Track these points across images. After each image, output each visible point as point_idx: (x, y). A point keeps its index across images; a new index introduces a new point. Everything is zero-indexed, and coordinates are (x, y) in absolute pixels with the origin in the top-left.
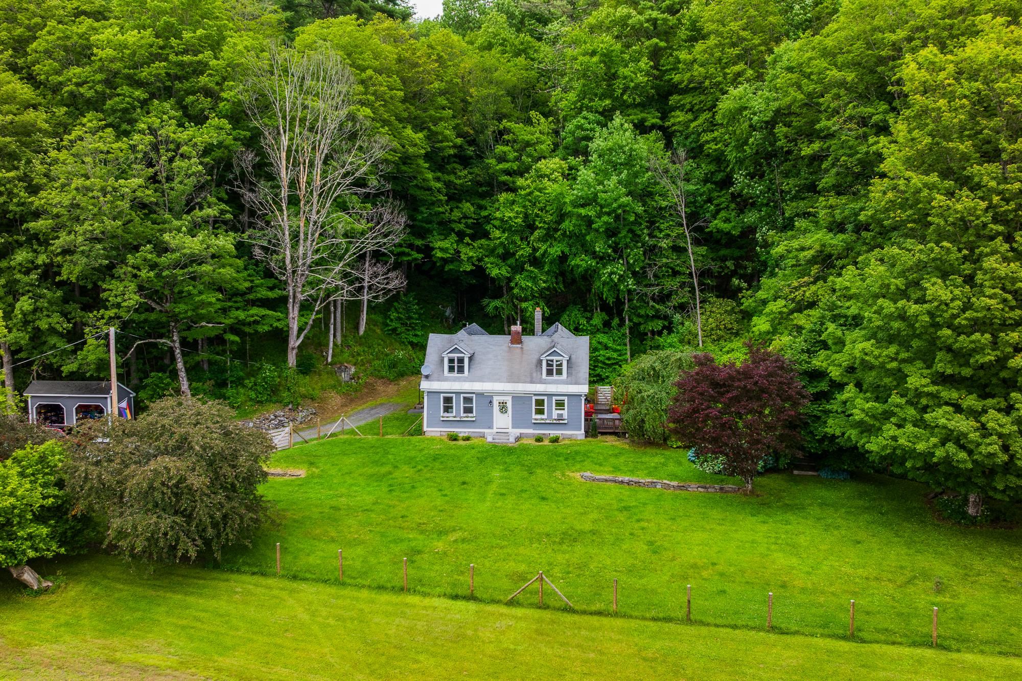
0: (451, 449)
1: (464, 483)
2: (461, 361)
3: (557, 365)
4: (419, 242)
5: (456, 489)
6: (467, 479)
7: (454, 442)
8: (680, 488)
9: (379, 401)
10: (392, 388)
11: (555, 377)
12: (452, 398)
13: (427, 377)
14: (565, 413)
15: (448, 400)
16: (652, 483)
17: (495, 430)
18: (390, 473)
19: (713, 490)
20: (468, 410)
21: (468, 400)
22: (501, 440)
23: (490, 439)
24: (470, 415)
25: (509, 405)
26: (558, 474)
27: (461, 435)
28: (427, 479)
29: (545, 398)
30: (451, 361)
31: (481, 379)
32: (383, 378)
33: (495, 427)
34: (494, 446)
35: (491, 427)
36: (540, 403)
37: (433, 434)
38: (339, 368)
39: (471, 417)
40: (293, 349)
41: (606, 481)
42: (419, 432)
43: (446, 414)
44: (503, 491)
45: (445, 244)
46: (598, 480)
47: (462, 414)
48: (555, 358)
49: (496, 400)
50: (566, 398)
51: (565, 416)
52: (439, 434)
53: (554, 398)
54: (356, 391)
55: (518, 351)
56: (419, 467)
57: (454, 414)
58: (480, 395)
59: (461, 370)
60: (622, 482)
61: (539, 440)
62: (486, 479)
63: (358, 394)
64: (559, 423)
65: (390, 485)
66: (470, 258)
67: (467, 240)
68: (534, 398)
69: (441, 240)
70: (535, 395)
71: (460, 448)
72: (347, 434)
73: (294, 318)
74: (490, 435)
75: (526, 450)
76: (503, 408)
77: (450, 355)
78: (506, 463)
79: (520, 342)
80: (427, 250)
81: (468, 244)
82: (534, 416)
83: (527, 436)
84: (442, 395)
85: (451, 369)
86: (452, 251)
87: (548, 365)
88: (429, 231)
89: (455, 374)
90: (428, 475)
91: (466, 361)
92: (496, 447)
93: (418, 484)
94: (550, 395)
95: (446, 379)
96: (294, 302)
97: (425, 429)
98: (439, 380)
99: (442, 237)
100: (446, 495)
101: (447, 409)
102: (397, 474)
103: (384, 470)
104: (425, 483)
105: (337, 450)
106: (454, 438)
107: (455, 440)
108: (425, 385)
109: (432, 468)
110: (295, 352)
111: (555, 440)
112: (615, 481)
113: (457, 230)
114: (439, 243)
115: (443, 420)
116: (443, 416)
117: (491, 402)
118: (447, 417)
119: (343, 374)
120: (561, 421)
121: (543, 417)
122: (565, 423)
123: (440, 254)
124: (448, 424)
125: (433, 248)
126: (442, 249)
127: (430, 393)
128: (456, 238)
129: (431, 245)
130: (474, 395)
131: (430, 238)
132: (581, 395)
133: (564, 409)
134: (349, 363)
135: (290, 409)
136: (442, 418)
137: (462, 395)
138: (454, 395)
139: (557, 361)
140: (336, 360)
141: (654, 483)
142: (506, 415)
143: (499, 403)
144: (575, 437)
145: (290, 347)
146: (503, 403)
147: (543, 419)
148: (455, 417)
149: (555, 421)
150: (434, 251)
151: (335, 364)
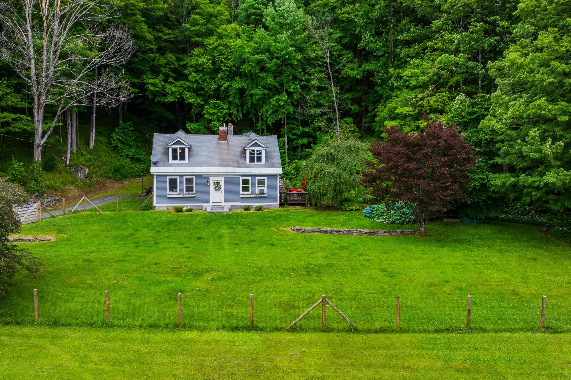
0: (179, 217)
1: (200, 238)
2: (183, 151)
3: (257, 154)
4: (136, 80)
5: (195, 243)
6: (201, 236)
7: (181, 213)
8: (370, 233)
9: (109, 193)
10: (117, 185)
11: (256, 163)
12: (176, 179)
13: (155, 164)
14: (265, 189)
15: (173, 182)
16: (349, 231)
17: (211, 204)
18: (133, 235)
19: (395, 234)
20: (189, 189)
21: (189, 181)
22: (218, 210)
23: (209, 210)
24: (191, 193)
25: (222, 184)
26: (273, 228)
27: (185, 208)
28: (167, 237)
29: (250, 178)
30: (175, 151)
31: (199, 165)
32: (110, 178)
33: (211, 202)
34: (213, 214)
35: (207, 202)
36: (246, 182)
37: (161, 209)
38: (76, 169)
39: (192, 194)
40: (38, 146)
41: (314, 231)
42: (150, 207)
43: (172, 193)
44: (236, 242)
45: (156, 81)
46: (307, 231)
47: (185, 192)
48: (256, 148)
49: (212, 180)
50: (266, 178)
51: (265, 192)
52: (166, 208)
53: (257, 178)
54: (90, 186)
55: (226, 145)
56: (158, 229)
57: (178, 192)
58: (199, 176)
59: (182, 158)
60: (326, 232)
61: (247, 209)
62: (218, 234)
63: (92, 189)
64: (261, 197)
65: (135, 243)
66: (173, 93)
67: (171, 79)
68: (241, 178)
69: (152, 78)
70: (242, 176)
71: (186, 216)
72: (88, 211)
73: (38, 121)
74: (208, 207)
75: (238, 215)
76: (217, 187)
77: (173, 146)
78: (229, 224)
79: (226, 139)
80: (142, 86)
81: (171, 83)
82: (241, 192)
83: (236, 207)
84: (168, 177)
85: (175, 158)
86: (160, 86)
87: (251, 154)
88: (144, 72)
89: (178, 162)
90: (167, 234)
91: (187, 151)
92: (215, 215)
93: (160, 241)
94: (253, 176)
95: (171, 165)
96: (39, 108)
97: (155, 204)
98: (165, 166)
99: (153, 77)
100: (187, 247)
101: (173, 188)
102: (138, 235)
103: (126, 233)
104: (166, 239)
105: (82, 221)
106: (179, 210)
107: (181, 211)
108: (153, 169)
109: (169, 230)
110: (40, 149)
111: (259, 209)
113: (164, 71)
114: (151, 80)
115: (169, 198)
116: (169, 195)
117: (208, 182)
118: (173, 195)
119: (79, 173)
120: (262, 196)
121: (248, 193)
122: (265, 197)
123: (151, 88)
124: (174, 200)
125: (146, 84)
126: (153, 85)
127: (158, 176)
128: (163, 78)
129: (145, 81)
130: (194, 177)
131: (144, 77)
132: (277, 175)
133: (264, 186)
134: (83, 165)
135: (36, 196)
136: (168, 196)
137: (184, 177)
138: (178, 177)
139: (257, 151)
140: (73, 163)
141: (351, 231)
142: (220, 192)
143: (214, 183)
144: (272, 207)
145: (36, 144)
146: (217, 183)
147: (248, 194)
148: (179, 194)
149: (258, 196)
150: (147, 86)
151: (73, 166)
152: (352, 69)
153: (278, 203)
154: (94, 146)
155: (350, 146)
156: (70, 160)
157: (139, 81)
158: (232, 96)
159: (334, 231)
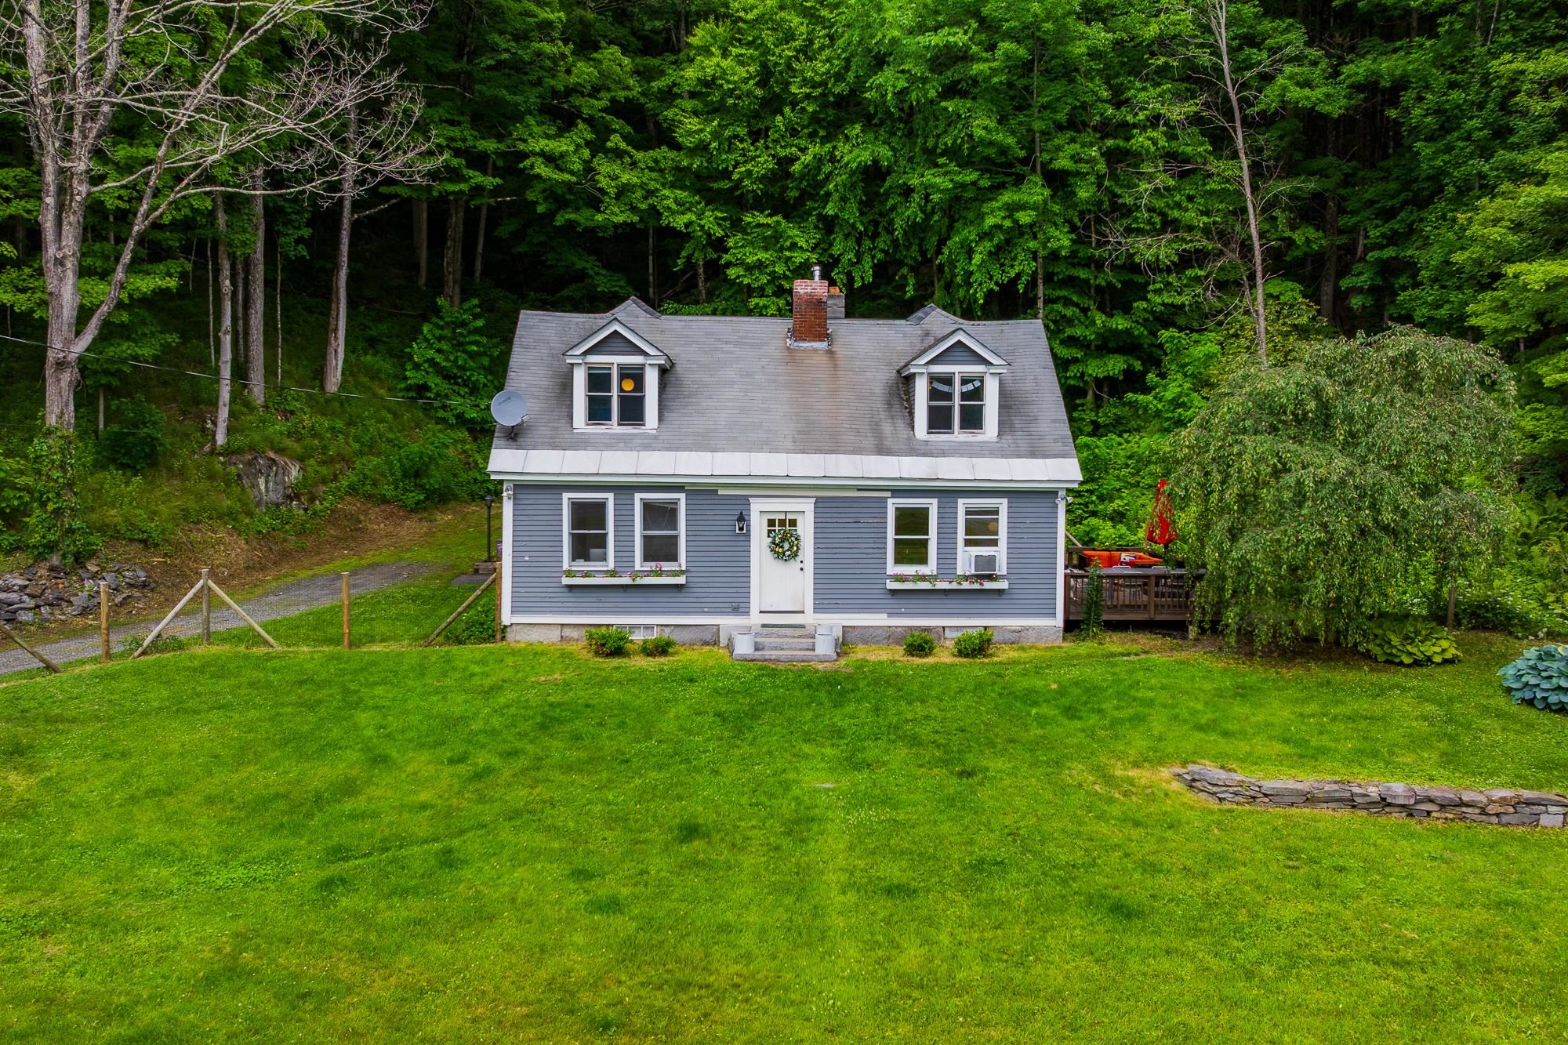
0: (606, 682)
1: (690, 831)
2: (636, 375)
3: (965, 396)
4: (490, 145)
5: (658, 865)
6: (703, 815)
7: (615, 662)
9: (370, 557)
10: (412, 528)
11: (959, 435)
12: (601, 506)
13: (514, 435)
14: (1000, 553)
15: (588, 516)
16: (1518, 803)
17: (755, 619)
18: (348, 788)
20: (660, 550)
21: (659, 515)
22: (786, 650)
23: (744, 647)
24: (667, 566)
25: (806, 529)
26: (1077, 772)
27: (638, 637)
28: (515, 815)
29: (933, 505)
30: (598, 381)
31: (704, 443)
32: (385, 501)
33: (754, 608)
34: (765, 669)
35: (740, 608)
36: (912, 522)
37: (534, 636)
38: (250, 464)
39: (669, 574)
40: (61, 365)
41: (1310, 799)
42: (489, 630)
43: (581, 565)
45: (563, 146)
46: (1273, 797)
47: (638, 565)
48: (957, 370)
49: (760, 511)
50: (1003, 504)
51: (1002, 568)
52: (554, 635)
53: (962, 504)
54: (302, 532)
55: (821, 360)
56: (482, 759)
57: (611, 564)
58: (702, 493)
59: (632, 411)
60: (1384, 803)
61: (920, 646)
62: (786, 807)
63: (309, 543)
64: (980, 593)
65: (338, 853)
66: (623, 191)
67: (615, 141)
68: (892, 504)
69: (548, 137)
70: (897, 492)
71: (638, 678)
72: (224, 640)
73: (60, 262)
74: (741, 634)
75: (883, 680)
76: (784, 542)
77: (594, 359)
78: (840, 733)
79: (823, 335)
80: (512, 166)
81: (618, 154)
82: (892, 569)
83: (868, 636)
84: (566, 496)
85: (598, 411)
86: (577, 166)
87: (934, 394)
88: (517, 116)
89: (614, 427)
90: (520, 795)
91: (651, 379)
92: (773, 674)
93: (470, 845)
94: (948, 494)
95: (582, 443)
96: (61, 207)
97: (507, 617)
98: (554, 447)
99: (552, 131)
100: (613, 905)
101: (586, 546)
102: (382, 791)
103: (322, 774)
104: (506, 834)
105: (158, 695)
106: (612, 647)
107: (618, 652)
108: (503, 461)
109: (538, 763)
110: (66, 377)
111: (977, 648)
112: (1351, 802)
113: (586, 111)
114: (543, 143)
115: (571, 587)
116: (570, 574)
117: (742, 518)
118: (586, 574)
119: (262, 481)
120: (988, 585)
121: (923, 570)
122: (1000, 592)
123: (542, 169)
124: (589, 599)
125: (525, 156)
126: (550, 159)
127: (525, 488)
128: (589, 136)
129: (521, 146)
130: (682, 496)
131: (518, 130)
132: (1054, 493)
133: (994, 543)
134: (280, 451)
135: (52, 569)
136: (566, 581)
137: (638, 496)
138: (610, 496)
139: (964, 381)
140: (240, 441)
141: (1529, 803)
142: (794, 565)
143: (771, 523)
144: (1032, 636)
145: (51, 355)
146: (782, 523)
147: (923, 578)
148: (613, 573)
149: (966, 585)
150: (527, 162)
151: (239, 451)
152: (1307, 84)
153: (1059, 621)
154: (343, 387)
155: (1411, 356)
156: (230, 431)
157: (502, 147)
158: (836, 196)
159: (1431, 801)
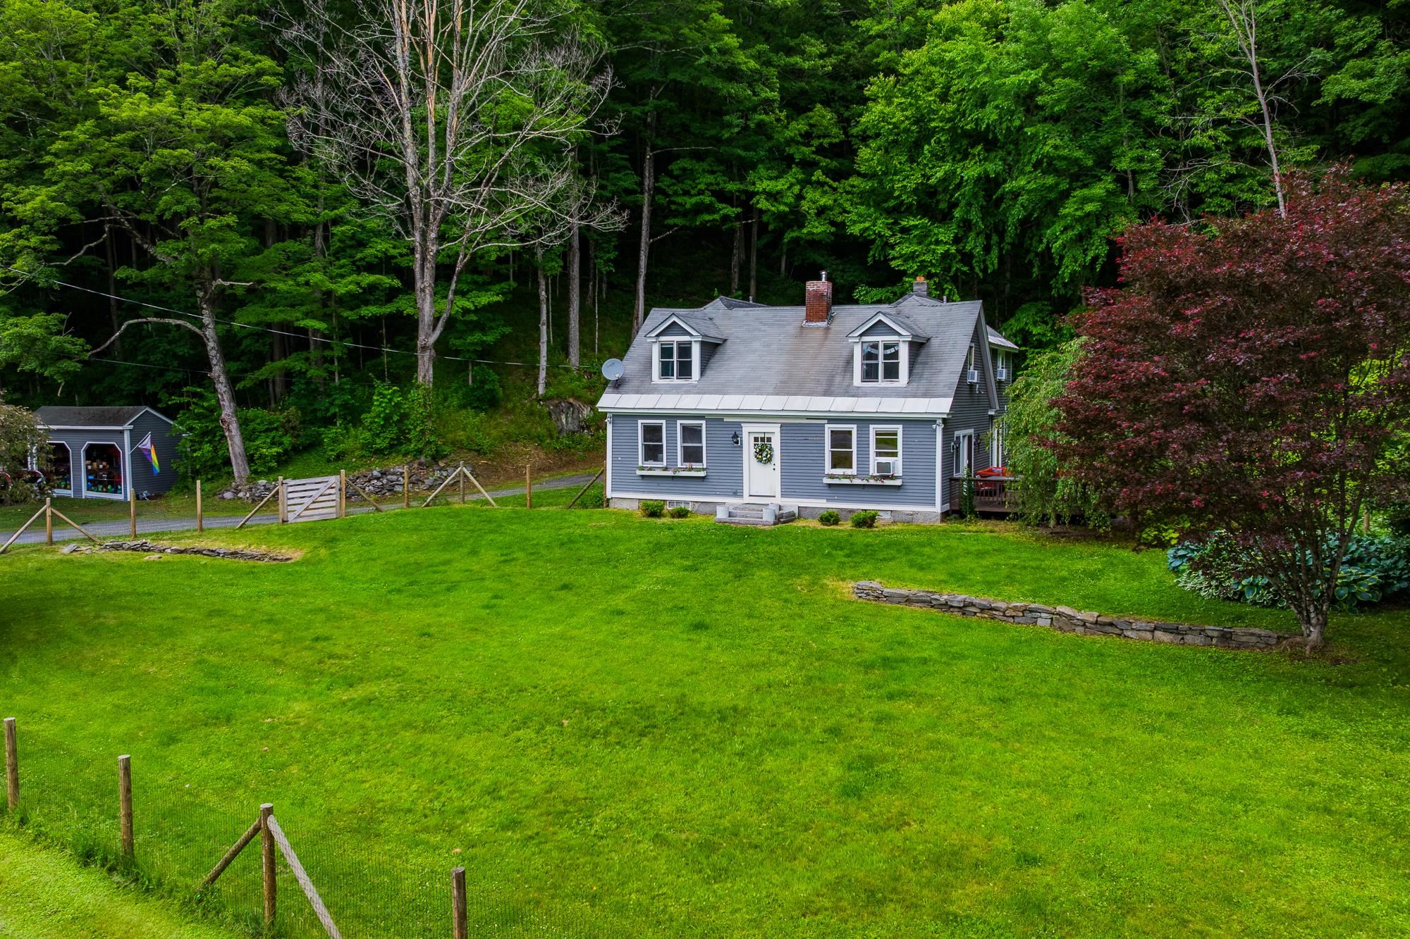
0: (625, 528)
1: (564, 587)
2: (685, 350)
3: (886, 357)
4: (732, 186)
8: (1100, 626)
11: (882, 383)
12: (659, 428)
13: (618, 385)
14: (898, 462)
15: (652, 433)
16: (1026, 610)
17: (740, 499)
18: (447, 562)
20: (692, 455)
21: (691, 433)
22: (744, 518)
23: (721, 516)
24: (695, 465)
25: (776, 444)
26: (801, 580)
27: (668, 508)
29: (853, 428)
30: (666, 352)
31: (721, 390)
33: (746, 493)
35: (737, 493)
36: (841, 439)
37: (622, 505)
39: (697, 470)
40: (424, 348)
41: (908, 600)
42: (601, 502)
43: (651, 464)
45: (780, 185)
47: (680, 464)
48: (881, 339)
49: (748, 432)
50: (899, 428)
51: (898, 471)
52: (635, 505)
53: (873, 429)
55: (819, 334)
56: (516, 555)
57: (665, 463)
58: (715, 420)
59: (685, 371)
60: (946, 607)
61: (830, 519)
62: (624, 582)
63: (590, 456)
64: (883, 487)
66: (821, 211)
67: (818, 175)
68: (829, 428)
69: (770, 179)
70: (831, 420)
72: (473, 502)
73: (423, 290)
74: (724, 507)
76: (763, 452)
77: (663, 339)
78: (705, 556)
79: (826, 319)
80: (745, 200)
81: (820, 184)
82: (829, 470)
83: (809, 513)
84: (641, 422)
85: (666, 371)
86: (791, 200)
87: (866, 356)
88: (753, 166)
89: (674, 381)
91: (696, 350)
94: (864, 422)
95: (655, 390)
96: (424, 259)
97: (609, 494)
98: (637, 392)
99: (774, 173)
101: (653, 453)
103: (443, 557)
106: (654, 511)
108: (608, 401)
109: (538, 559)
110: (427, 355)
111: (867, 521)
112: (930, 603)
113: (797, 157)
114: (766, 183)
115: (643, 476)
116: (642, 468)
117: (735, 436)
118: (650, 469)
119: (563, 417)
120: (887, 482)
121: (848, 472)
122: (898, 487)
123: (763, 204)
124: (653, 484)
125: (753, 194)
126: (770, 195)
127: (618, 417)
128: (800, 176)
129: (751, 188)
130: (703, 422)
131: (752, 176)
132: (934, 421)
133: (895, 455)
135: (420, 464)
136: (639, 473)
137: (679, 422)
138: (664, 422)
139: (887, 347)
140: (552, 391)
141: (1031, 611)
142: (769, 467)
143: (756, 439)
144: (921, 517)
145: (420, 343)
146: (763, 439)
147: (846, 477)
148: (666, 469)
149: (872, 482)
150: (754, 200)
151: (551, 398)
153: (938, 508)
156: (547, 385)
157: (742, 187)
